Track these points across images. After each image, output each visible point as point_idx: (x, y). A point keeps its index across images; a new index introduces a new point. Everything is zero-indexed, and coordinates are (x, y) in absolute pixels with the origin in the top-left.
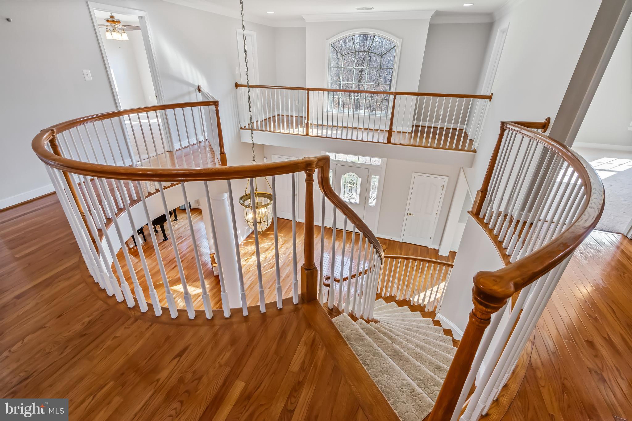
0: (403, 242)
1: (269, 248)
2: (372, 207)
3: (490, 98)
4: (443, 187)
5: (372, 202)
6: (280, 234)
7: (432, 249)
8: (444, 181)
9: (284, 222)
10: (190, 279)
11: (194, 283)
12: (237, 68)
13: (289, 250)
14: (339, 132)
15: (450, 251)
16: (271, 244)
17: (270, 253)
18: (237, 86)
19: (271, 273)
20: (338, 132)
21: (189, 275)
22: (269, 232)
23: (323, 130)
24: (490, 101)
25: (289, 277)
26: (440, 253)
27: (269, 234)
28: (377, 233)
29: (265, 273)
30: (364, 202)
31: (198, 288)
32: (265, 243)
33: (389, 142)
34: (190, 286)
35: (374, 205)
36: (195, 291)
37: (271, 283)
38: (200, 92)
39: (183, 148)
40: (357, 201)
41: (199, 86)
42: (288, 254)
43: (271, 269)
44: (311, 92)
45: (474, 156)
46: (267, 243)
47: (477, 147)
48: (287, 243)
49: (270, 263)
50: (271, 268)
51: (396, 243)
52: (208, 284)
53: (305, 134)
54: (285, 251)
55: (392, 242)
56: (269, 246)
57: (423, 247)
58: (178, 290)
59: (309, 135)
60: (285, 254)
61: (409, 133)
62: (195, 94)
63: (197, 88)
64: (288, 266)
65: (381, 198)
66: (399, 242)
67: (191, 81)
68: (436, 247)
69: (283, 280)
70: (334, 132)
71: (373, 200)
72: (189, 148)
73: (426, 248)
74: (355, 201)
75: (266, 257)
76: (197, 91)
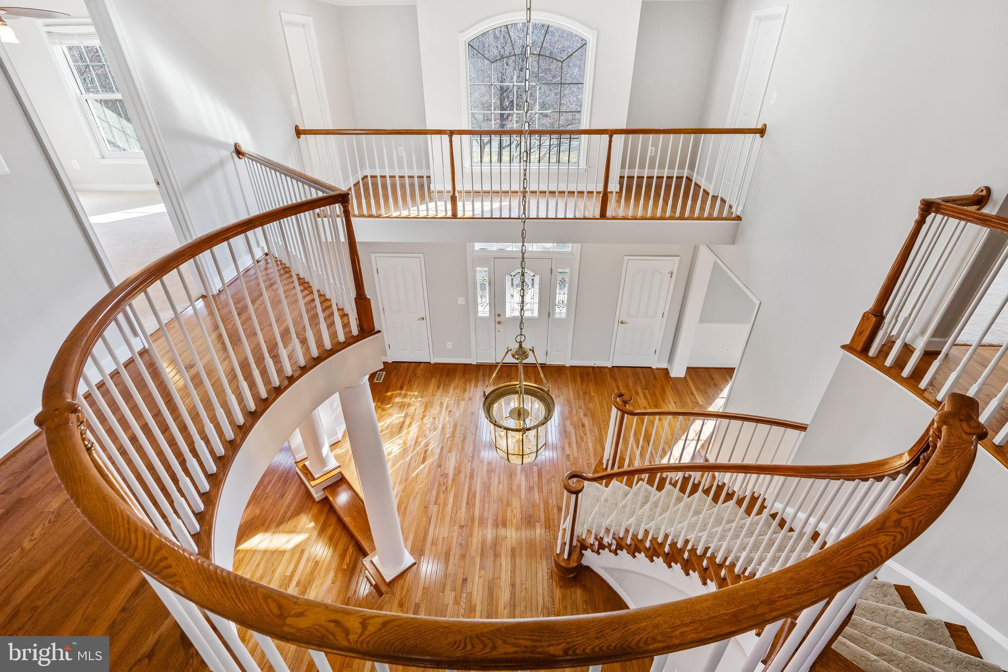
0: (613, 367)
1: (403, 423)
2: (560, 320)
3: (762, 132)
4: (672, 273)
5: (560, 312)
6: (412, 391)
7: (657, 369)
8: (673, 264)
9: (408, 368)
10: (269, 520)
11: (281, 528)
12: (293, 97)
13: (439, 420)
14: (505, 203)
15: (688, 368)
16: (403, 415)
17: (408, 433)
18: (299, 132)
19: (426, 472)
20: (503, 204)
21: (264, 513)
22: (389, 393)
23: (475, 203)
24: (762, 137)
25: (460, 472)
26: (673, 374)
27: (390, 398)
28: (571, 359)
29: (417, 475)
30: (547, 315)
31: (295, 534)
32: (391, 415)
33: (603, 215)
34: (277, 534)
35: (564, 316)
36: (288, 541)
37: (434, 492)
38: (239, 158)
39: (228, 286)
40: (536, 314)
41: (236, 145)
42: (440, 427)
43: (424, 465)
44: (455, 137)
45: (738, 226)
46: (396, 416)
47: (742, 211)
48: (431, 406)
49: (418, 453)
50: (423, 462)
51: (603, 369)
52: (310, 522)
53: (450, 214)
54: (433, 423)
55: (597, 370)
56: (401, 420)
57: (645, 369)
58: (254, 549)
59: (459, 216)
60: (435, 429)
61: (616, 193)
62: (232, 163)
63: (233, 149)
64: (450, 451)
65: (574, 305)
66: (607, 367)
67: (222, 138)
68: (664, 365)
69: (453, 480)
70: (496, 205)
71: (561, 308)
72: (239, 280)
73: (649, 369)
74: (531, 315)
75: (405, 443)
76: (234, 155)
